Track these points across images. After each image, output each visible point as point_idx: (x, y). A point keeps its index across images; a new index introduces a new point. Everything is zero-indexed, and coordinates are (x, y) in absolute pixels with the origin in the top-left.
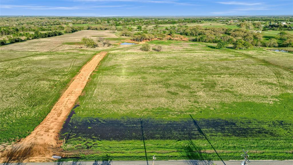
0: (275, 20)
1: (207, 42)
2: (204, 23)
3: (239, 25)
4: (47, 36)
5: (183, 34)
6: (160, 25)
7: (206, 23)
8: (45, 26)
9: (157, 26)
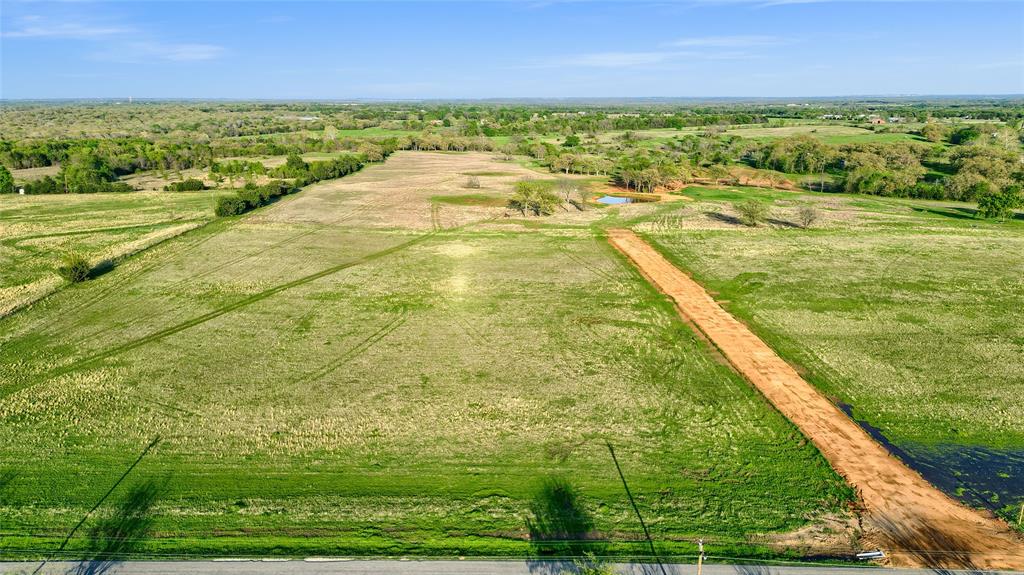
0: (1016, 114)
1: (889, 196)
2: (787, 126)
3: (918, 133)
4: (337, 174)
5: (764, 166)
6: (638, 133)
7: (793, 125)
8: (240, 135)
9: (627, 137)
